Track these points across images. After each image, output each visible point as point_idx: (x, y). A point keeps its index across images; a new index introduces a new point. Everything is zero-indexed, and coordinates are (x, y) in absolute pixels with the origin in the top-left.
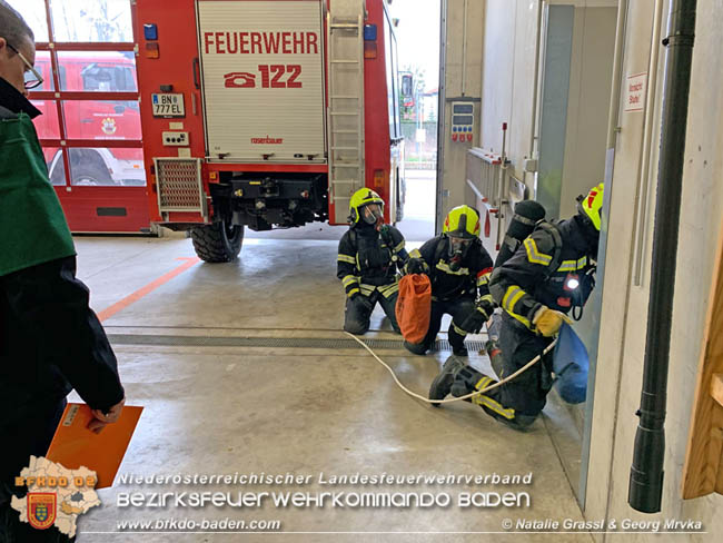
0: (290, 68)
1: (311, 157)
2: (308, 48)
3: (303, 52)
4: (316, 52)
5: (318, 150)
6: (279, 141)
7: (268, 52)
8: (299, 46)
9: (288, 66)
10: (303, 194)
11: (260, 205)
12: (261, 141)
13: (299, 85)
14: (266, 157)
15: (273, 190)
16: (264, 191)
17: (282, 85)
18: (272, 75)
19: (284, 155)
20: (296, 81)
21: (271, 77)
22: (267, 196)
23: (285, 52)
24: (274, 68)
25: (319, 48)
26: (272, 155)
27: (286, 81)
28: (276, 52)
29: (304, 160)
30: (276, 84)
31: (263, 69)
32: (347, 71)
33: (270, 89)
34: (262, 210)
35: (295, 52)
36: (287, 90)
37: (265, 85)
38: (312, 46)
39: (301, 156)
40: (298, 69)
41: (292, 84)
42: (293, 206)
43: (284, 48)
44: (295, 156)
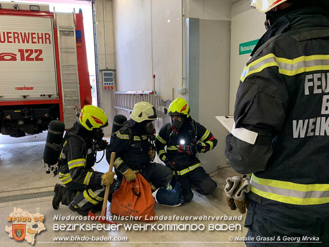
0: (36, 51)
1: (50, 96)
2: (46, 41)
3: (43, 43)
4: (50, 43)
5: (54, 92)
6: (32, 88)
7: (24, 42)
8: (40, 40)
9: (35, 50)
10: (46, 115)
11: (21, 123)
12: (21, 89)
13: (42, 59)
14: (25, 97)
15: (29, 114)
16: (23, 114)
17: (32, 59)
18: (26, 55)
19: (34, 95)
20: (40, 57)
21: (26, 56)
22: (26, 117)
23: (33, 42)
24: (27, 51)
25: (51, 41)
26: (28, 95)
27: (34, 57)
28: (28, 42)
29: (47, 98)
30: (28, 59)
31: (21, 51)
32: (67, 52)
33: (25, 62)
34: (21, 125)
35: (39, 43)
36: (35, 62)
37: (22, 59)
38: (48, 40)
39: (44, 95)
40: (41, 52)
41: (37, 59)
42: (40, 122)
43: (32, 41)
44: (41, 96)
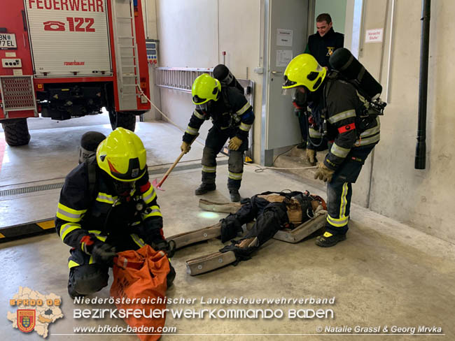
1: (103, 72)
2: (98, 9)
3: (94, 11)
4: (102, 11)
5: (107, 68)
7: (73, 9)
8: (92, 7)
9: (86, 19)
10: (98, 95)
12: (71, 64)
13: (93, 30)
14: (75, 73)
17: (83, 30)
18: (76, 24)
19: (86, 71)
20: (91, 27)
22: (77, 96)
24: (76, 20)
25: (104, 9)
26: (79, 72)
27: (85, 27)
28: (78, 9)
30: (78, 29)
31: (70, 20)
32: (122, 22)
33: (75, 33)
35: (90, 10)
36: (86, 33)
37: (72, 29)
39: (97, 72)
40: (92, 21)
41: (89, 29)
42: (91, 102)
43: (82, 8)
44: (93, 72)
